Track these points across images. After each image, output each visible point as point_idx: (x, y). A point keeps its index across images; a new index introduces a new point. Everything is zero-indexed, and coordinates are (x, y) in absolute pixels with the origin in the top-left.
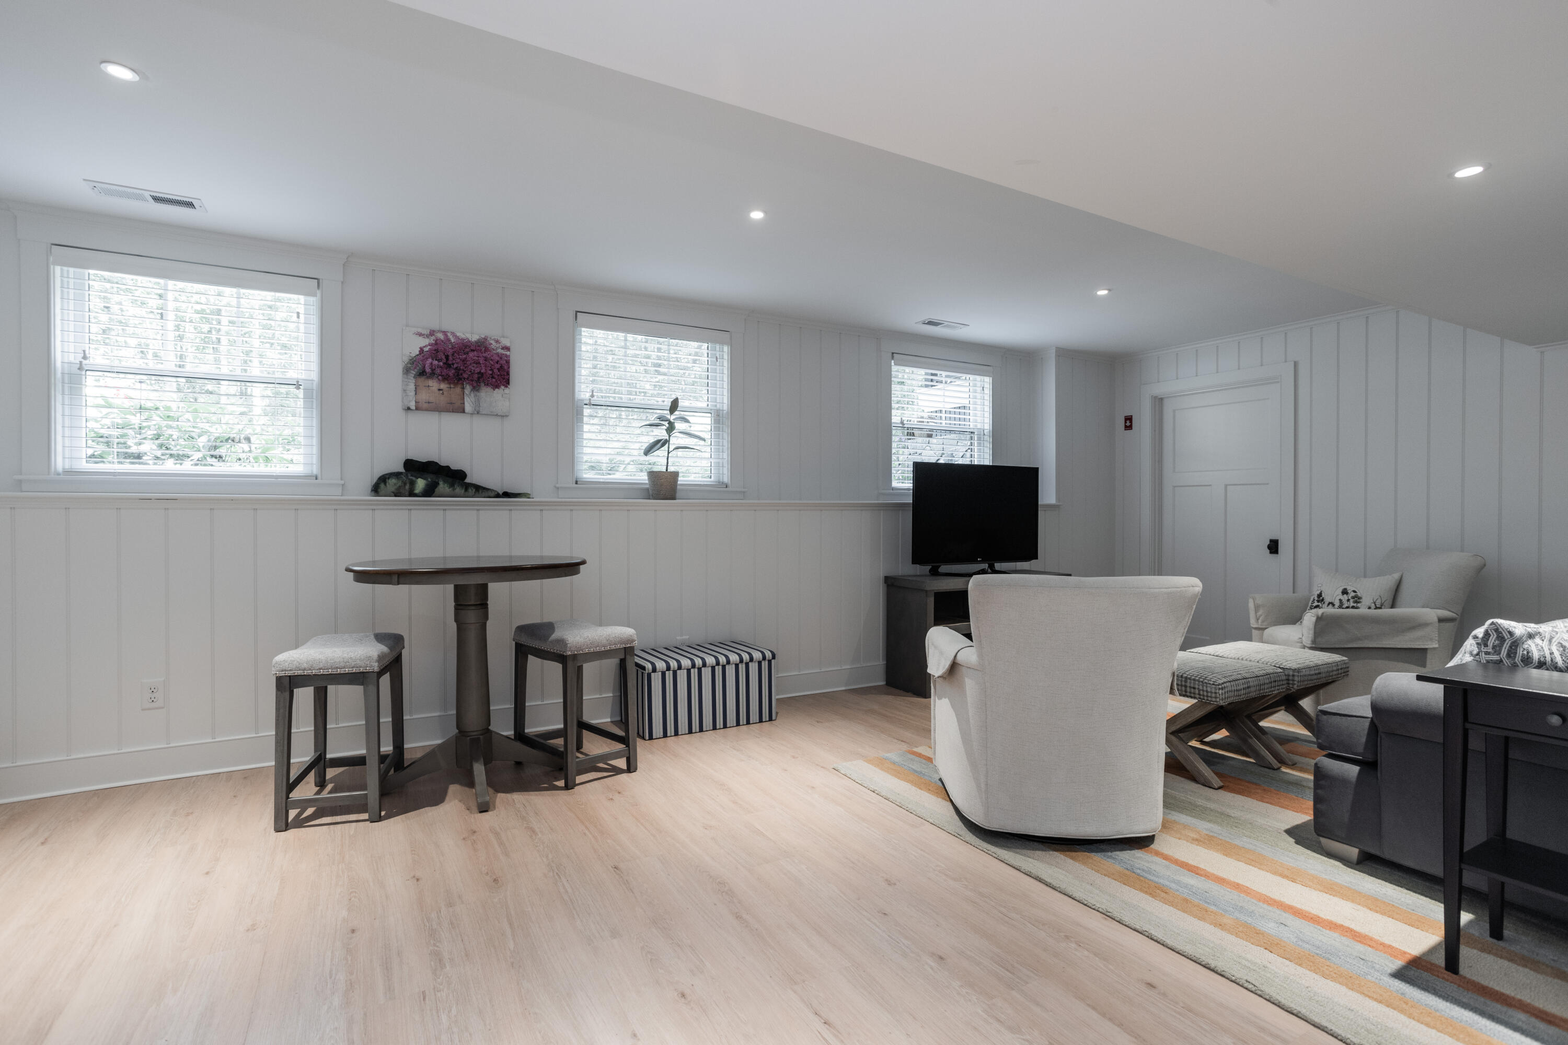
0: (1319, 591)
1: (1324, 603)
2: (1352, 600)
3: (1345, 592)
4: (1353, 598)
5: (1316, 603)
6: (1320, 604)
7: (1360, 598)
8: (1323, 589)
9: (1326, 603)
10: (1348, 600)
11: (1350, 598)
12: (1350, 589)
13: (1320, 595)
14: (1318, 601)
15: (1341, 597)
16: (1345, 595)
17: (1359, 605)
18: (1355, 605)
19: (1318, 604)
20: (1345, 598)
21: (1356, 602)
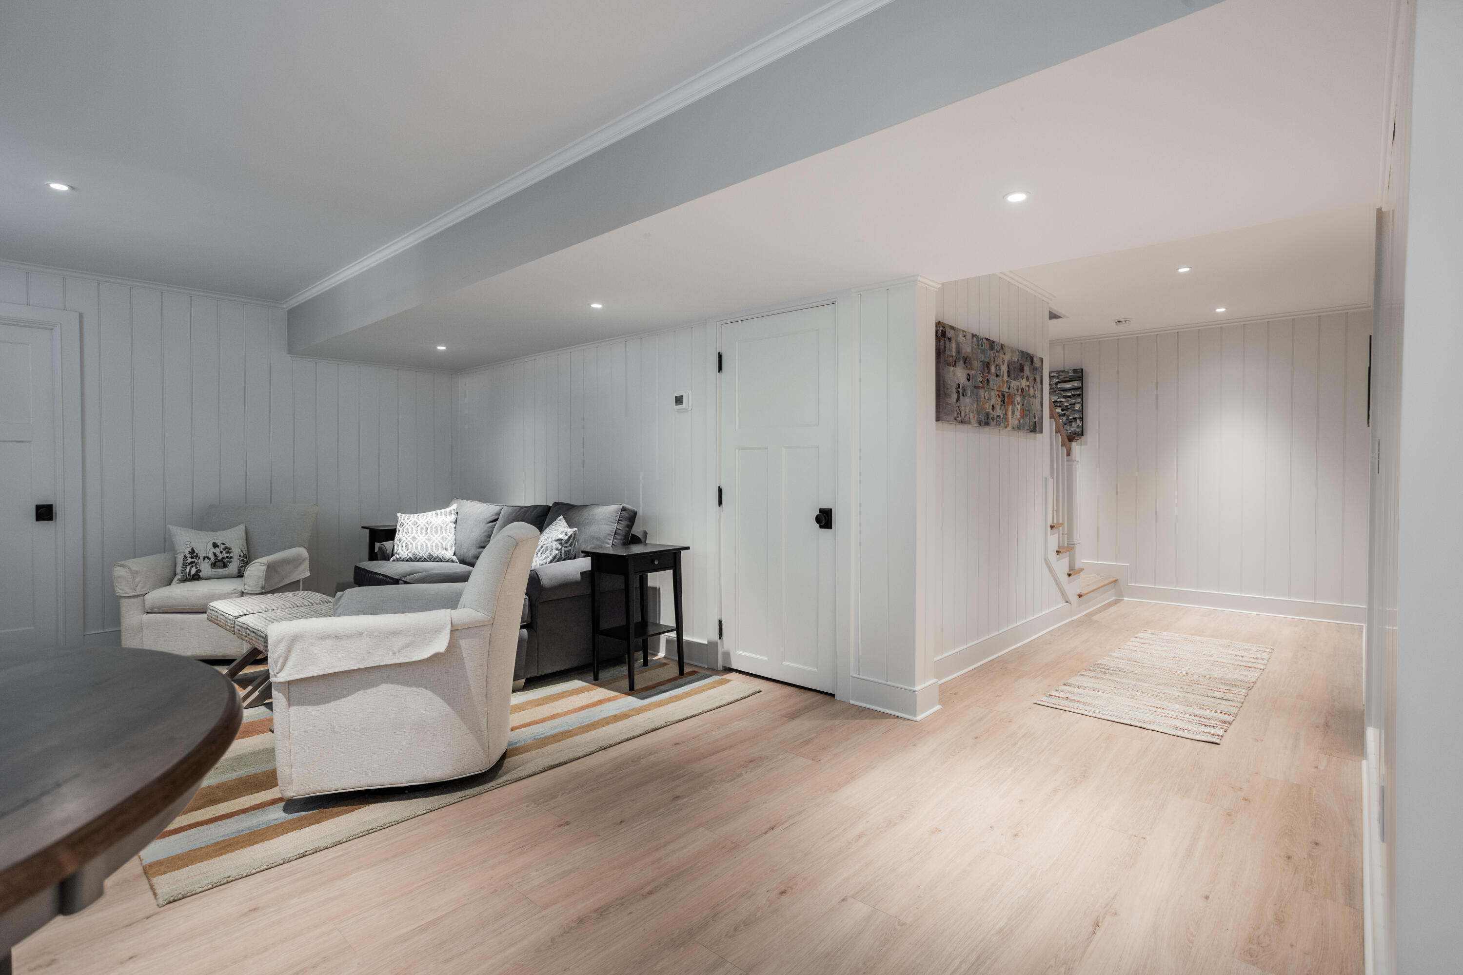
0: (190, 548)
1: (199, 558)
2: (224, 552)
3: (215, 545)
4: (224, 549)
5: (190, 560)
6: (194, 560)
7: (230, 549)
8: (193, 545)
9: (202, 559)
10: (221, 552)
11: (222, 550)
12: (219, 542)
13: (192, 552)
14: (192, 558)
15: (214, 550)
16: (217, 548)
17: (231, 555)
18: (228, 555)
19: (192, 560)
20: (217, 550)
21: (228, 553)
